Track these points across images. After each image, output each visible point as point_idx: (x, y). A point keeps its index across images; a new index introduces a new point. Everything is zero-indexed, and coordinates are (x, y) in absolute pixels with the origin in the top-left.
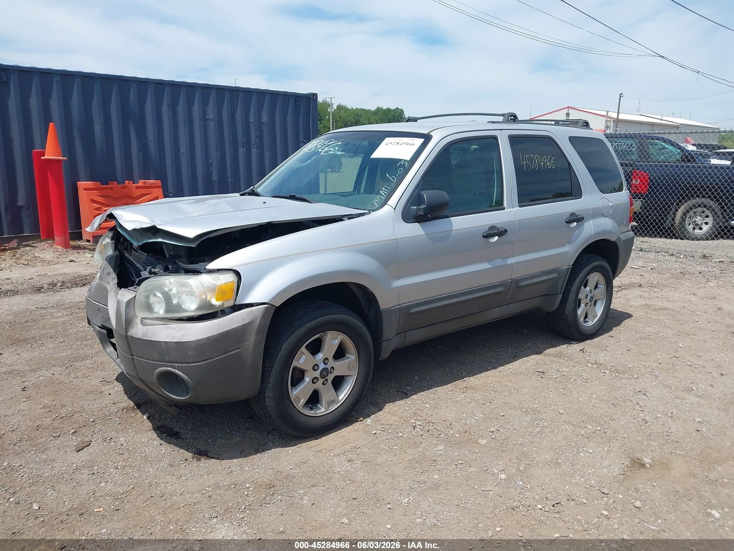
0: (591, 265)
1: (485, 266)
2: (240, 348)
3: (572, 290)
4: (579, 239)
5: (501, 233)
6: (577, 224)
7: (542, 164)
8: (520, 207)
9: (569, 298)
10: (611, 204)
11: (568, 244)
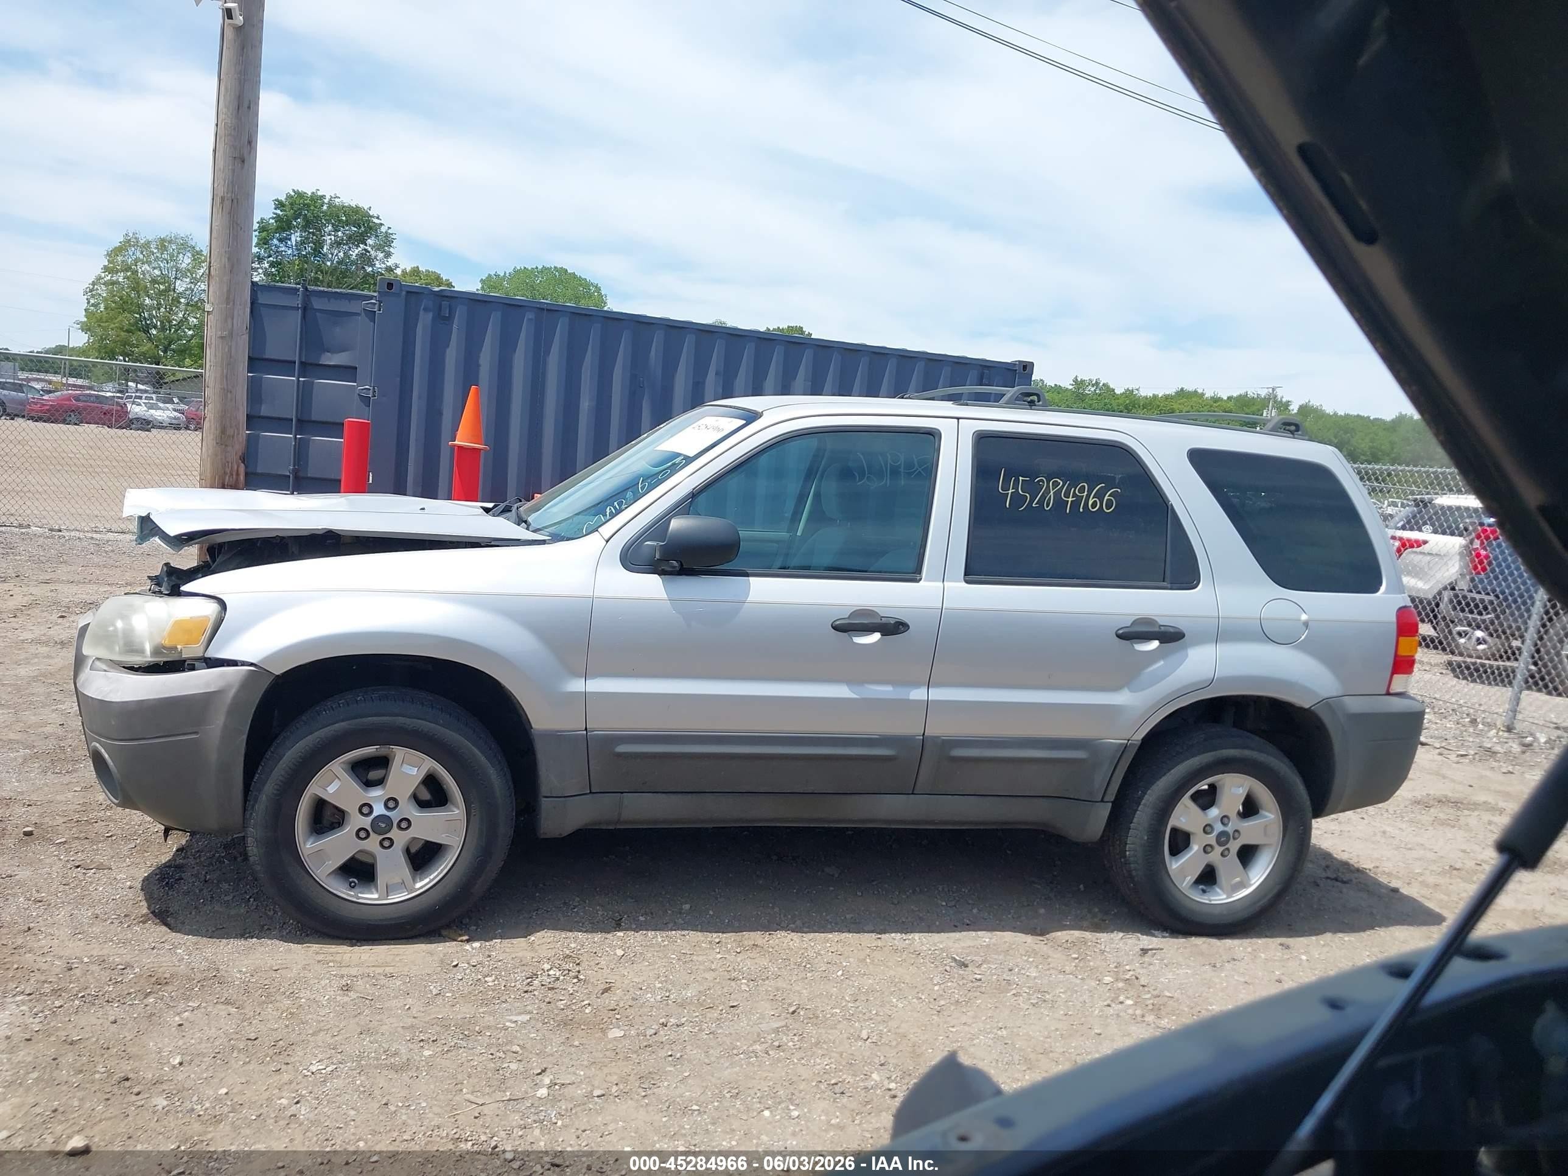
0: (1214, 753)
1: (841, 691)
2: (196, 733)
3: (1143, 801)
4: (1164, 682)
5: (893, 628)
6: (1159, 647)
7: (1070, 500)
8: (967, 582)
9: (1135, 820)
10: (1304, 617)
11: (1129, 689)
